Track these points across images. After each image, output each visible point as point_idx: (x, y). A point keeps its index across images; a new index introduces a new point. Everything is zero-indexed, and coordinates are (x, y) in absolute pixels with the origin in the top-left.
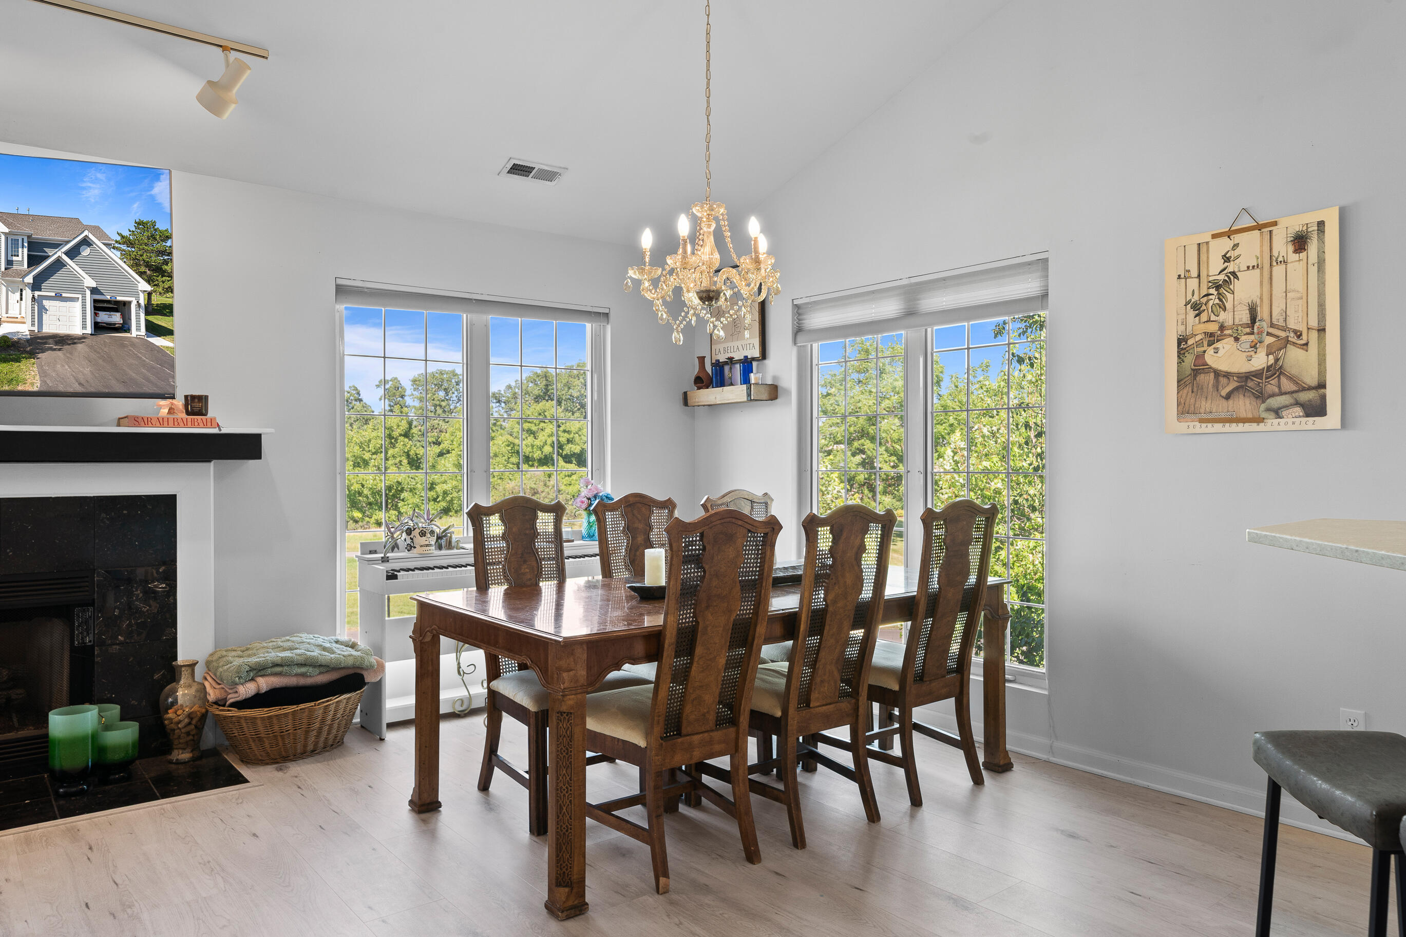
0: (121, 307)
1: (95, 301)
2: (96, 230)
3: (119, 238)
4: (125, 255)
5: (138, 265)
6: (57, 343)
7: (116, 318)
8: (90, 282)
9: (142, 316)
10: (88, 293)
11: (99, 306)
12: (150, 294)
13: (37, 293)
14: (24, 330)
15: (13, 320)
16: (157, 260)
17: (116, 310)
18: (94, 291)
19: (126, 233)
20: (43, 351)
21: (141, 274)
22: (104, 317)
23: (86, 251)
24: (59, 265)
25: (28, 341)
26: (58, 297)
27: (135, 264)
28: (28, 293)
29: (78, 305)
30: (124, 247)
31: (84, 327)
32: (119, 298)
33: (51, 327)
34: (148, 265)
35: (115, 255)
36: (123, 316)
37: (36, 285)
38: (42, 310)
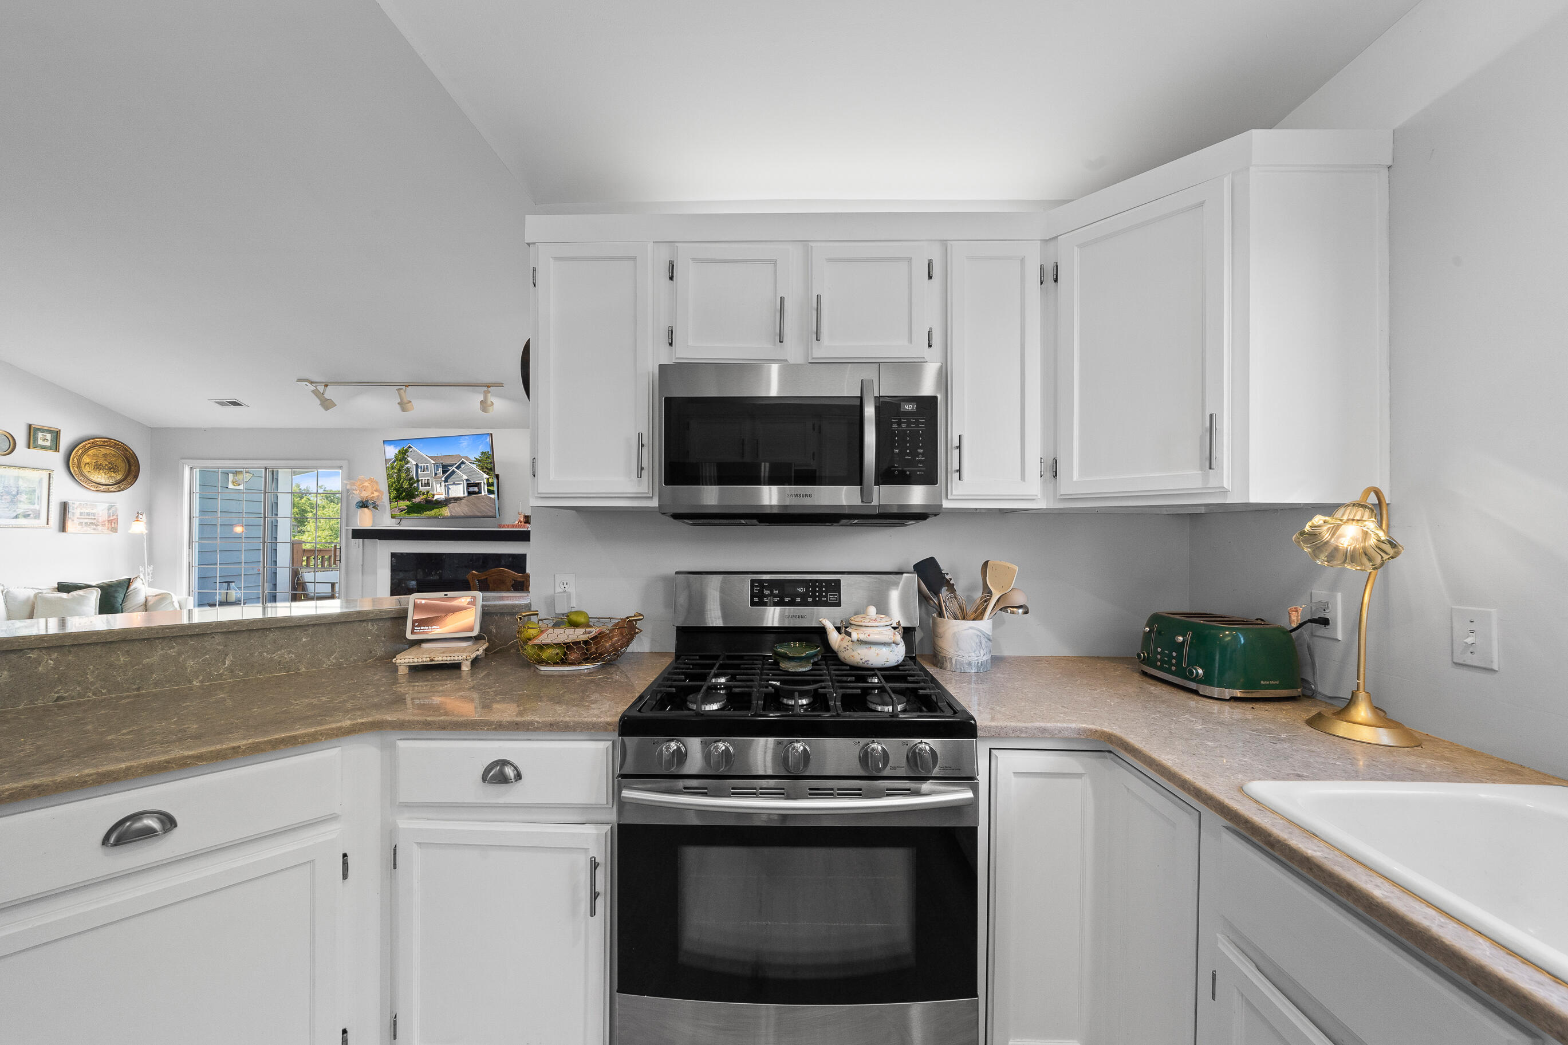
0: (478, 485)
1: (468, 484)
2: (467, 458)
3: (475, 460)
4: (478, 465)
5: (483, 469)
6: (455, 500)
7: (476, 489)
8: (465, 477)
9: (486, 487)
10: (465, 481)
11: (469, 485)
12: (488, 479)
13: (446, 483)
14: (443, 497)
15: (439, 494)
16: (489, 466)
17: (476, 486)
18: (467, 480)
19: (478, 457)
20: (450, 503)
21: (484, 472)
22: (471, 489)
23: (463, 466)
24: (453, 472)
25: (444, 500)
26: (454, 484)
27: (482, 469)
28: (443, 484)
29: (462, 485)
30: (477, 463)
31: (464, 494)
32: (476, 482)
33: (452, 495)
34: (487, 468)
35: (474, 466)
36: (478, 488)
37: (446, 481)
38: (449, 489)
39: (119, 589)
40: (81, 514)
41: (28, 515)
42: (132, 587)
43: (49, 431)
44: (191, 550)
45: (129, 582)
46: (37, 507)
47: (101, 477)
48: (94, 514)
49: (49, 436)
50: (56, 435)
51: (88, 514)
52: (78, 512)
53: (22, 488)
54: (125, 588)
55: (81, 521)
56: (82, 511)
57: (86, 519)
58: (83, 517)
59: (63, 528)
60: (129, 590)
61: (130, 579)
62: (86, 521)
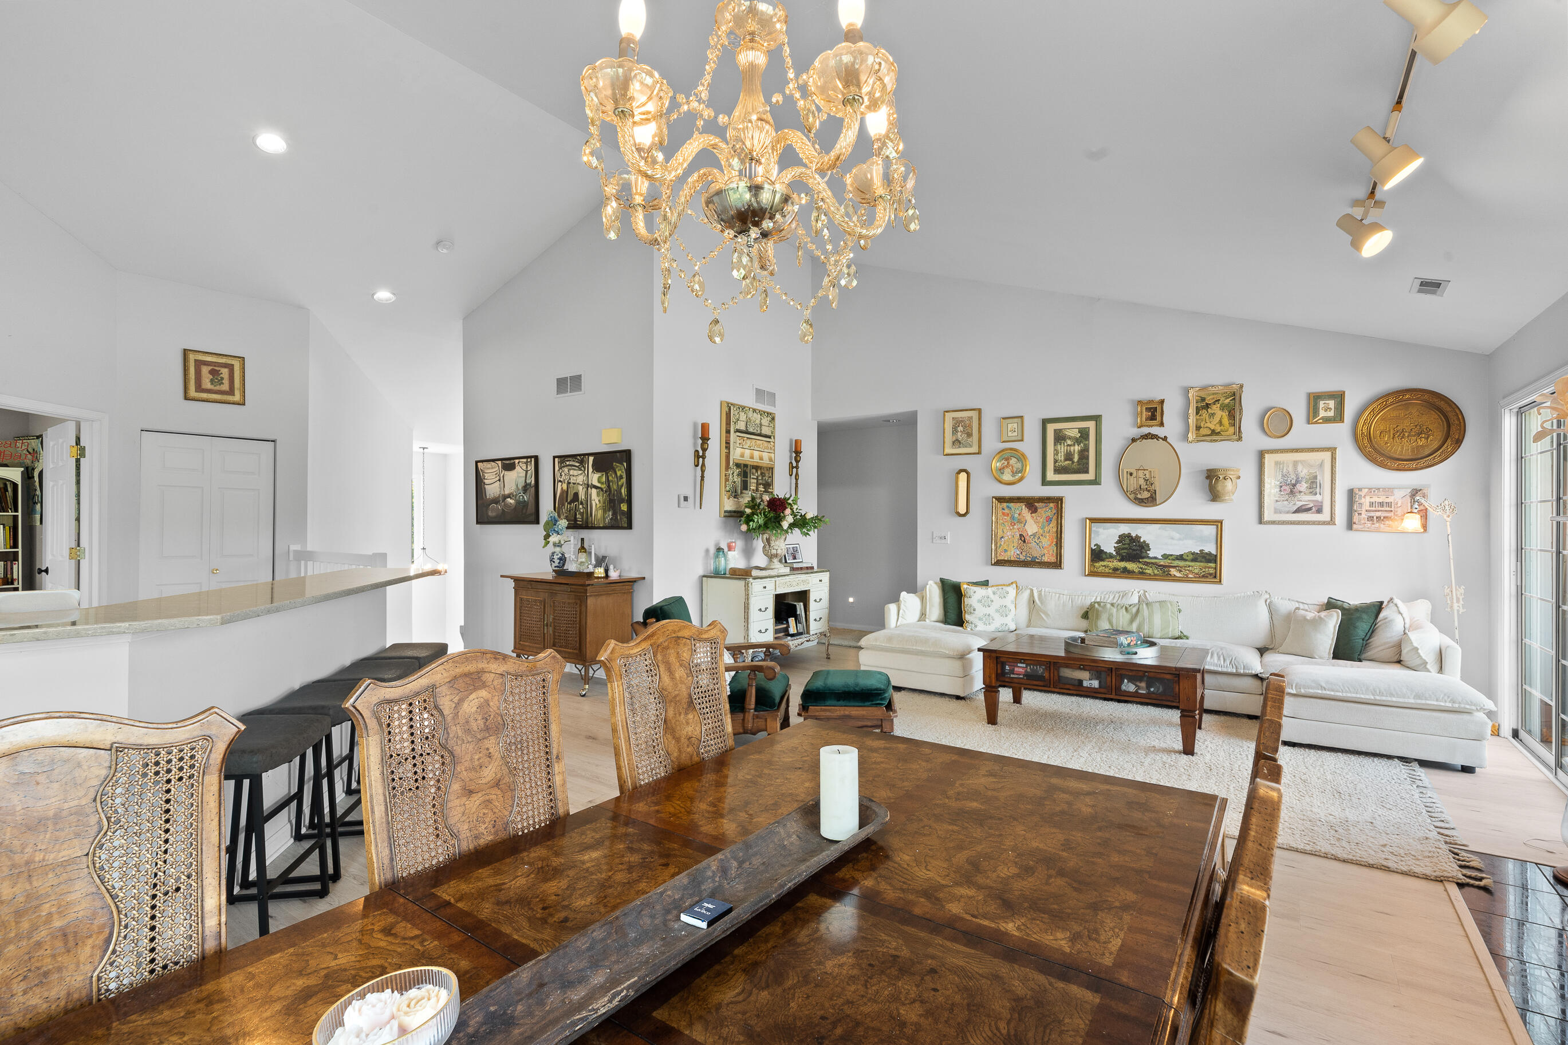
39: (1365, 616)
40: (1372, 504)
41: (1310, 509)
42: (1382, 615)
43: (1331, 396)
44: (1519, 563)
45: (1379, 607)
46: (1318, 497)
47: (1403, 447)
48: (1389, 504)
49: (1331, 404)
50: (1339, 397)
51: (1381, 504)
52: (1366, 502)
53: (1302, 475)
54: (1373, 617)
55: (1372, 514)
56: (1372, 500)
57: (1379, 511)
58: (1374, 509)
59: (1350, 525)
60: (1379, 619)
61: (1382, 603)
62: (1378, 514)
